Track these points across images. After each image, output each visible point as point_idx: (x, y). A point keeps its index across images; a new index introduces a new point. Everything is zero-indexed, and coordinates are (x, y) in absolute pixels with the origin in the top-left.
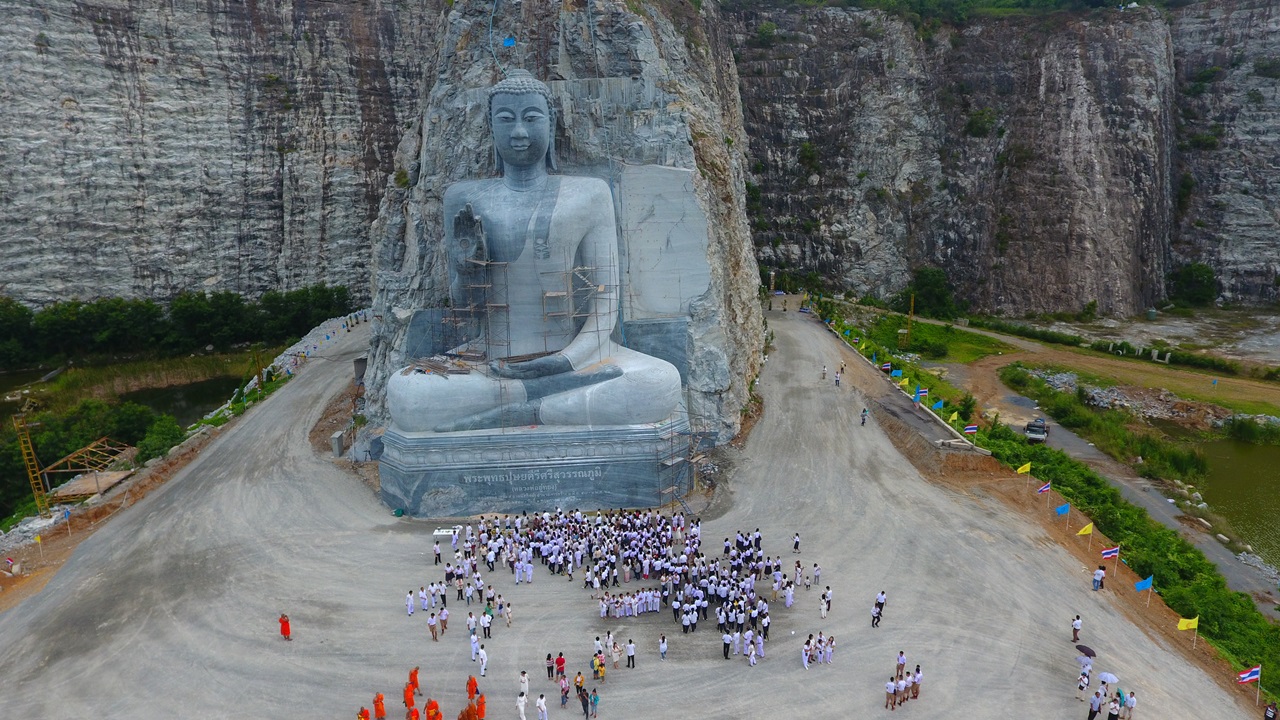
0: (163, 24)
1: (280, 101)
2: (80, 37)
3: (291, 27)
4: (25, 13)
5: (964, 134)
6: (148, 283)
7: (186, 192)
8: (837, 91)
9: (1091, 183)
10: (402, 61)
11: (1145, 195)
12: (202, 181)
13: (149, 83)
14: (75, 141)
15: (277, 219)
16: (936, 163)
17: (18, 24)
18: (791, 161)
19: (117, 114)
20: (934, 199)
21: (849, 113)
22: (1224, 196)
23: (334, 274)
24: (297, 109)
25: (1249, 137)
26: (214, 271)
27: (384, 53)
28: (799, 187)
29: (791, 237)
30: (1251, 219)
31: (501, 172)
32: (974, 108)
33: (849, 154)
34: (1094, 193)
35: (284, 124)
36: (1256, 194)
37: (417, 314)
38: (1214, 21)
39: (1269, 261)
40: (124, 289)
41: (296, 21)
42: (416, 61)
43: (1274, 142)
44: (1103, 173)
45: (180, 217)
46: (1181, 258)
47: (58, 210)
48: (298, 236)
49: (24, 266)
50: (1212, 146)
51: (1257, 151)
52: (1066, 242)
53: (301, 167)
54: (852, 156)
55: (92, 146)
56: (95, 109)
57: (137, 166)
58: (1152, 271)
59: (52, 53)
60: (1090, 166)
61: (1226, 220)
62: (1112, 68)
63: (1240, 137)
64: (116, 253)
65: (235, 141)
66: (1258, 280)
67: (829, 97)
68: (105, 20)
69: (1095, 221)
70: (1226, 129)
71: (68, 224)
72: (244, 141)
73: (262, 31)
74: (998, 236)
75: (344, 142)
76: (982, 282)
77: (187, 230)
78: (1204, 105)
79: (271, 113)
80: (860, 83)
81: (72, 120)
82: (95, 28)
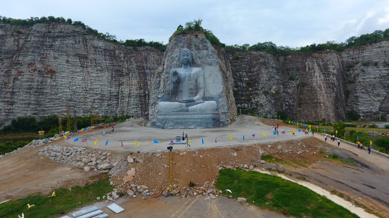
0: (94, 58)
1: (119, 75)
2: (76, 60)
3: (123, 59)
4: (64, 55)
5: (289, 80)
6: (86, 114)
7: (97, 94)
8: (255, 69)
9: (321, 90)
10: (149, 66)
11: (335, 92)
12: (100, 92)
13: (90, 70)
14: (73, 82)
15: (117, 101)
16: (282, 86)
17: (63, 57)
18: (244, 85)
19: (82, 77)
20: (282, 95)
21: (258, 74)
22: (358, 94)
23: (130, 113)
24: (123, 76)
25: (363, 80)
26: (101, 112)
27: (144, 64)
28: (247, 91)
29: (245, 102)
30: (366, 99)
31: (181, 67)
32: (291, 74)
33: (258, 83)
34: (322, 92)
35: (120, 80)
36: (366, 93)
37: (163, 96)
38: (350, 54)
39: (371, 109)
40: (81, 115)
41: (124, 58)
42: (152, 66)
43: (369, 81)
44: (324, 88)
45: (95, 100)
46: (349, 109)
47: (67, 97)
48: (122, 105)
49: (59, 109)
50: (354, 83)
51: (365, 83)
52: (316, 104)
53: (124, 89)
54: (259, 84)
55: (76, 83)
56: (78, 75)
57: (86, 88)
58: (340, 112)
59: (69, 63)
60: (321, 86)
61: (359, 100)
62: (324, 64)
63: (360, 80)
64: (79, 107)
65: (108, 83)
66: (369, 114)
67: (253, 71)
68: (81, 57)
69: (323, 99)
70: (357, 78)
71: (69, 100)
72: (111, 83)
73: (116, 60)
74: (299, 103)
75: (134, 84)
76: (295, 114)
77: (96, 103)
78: (350, 73)
79: (117, 77)
80: (261, 67)
81: (72, 78)
82: (79, 58)
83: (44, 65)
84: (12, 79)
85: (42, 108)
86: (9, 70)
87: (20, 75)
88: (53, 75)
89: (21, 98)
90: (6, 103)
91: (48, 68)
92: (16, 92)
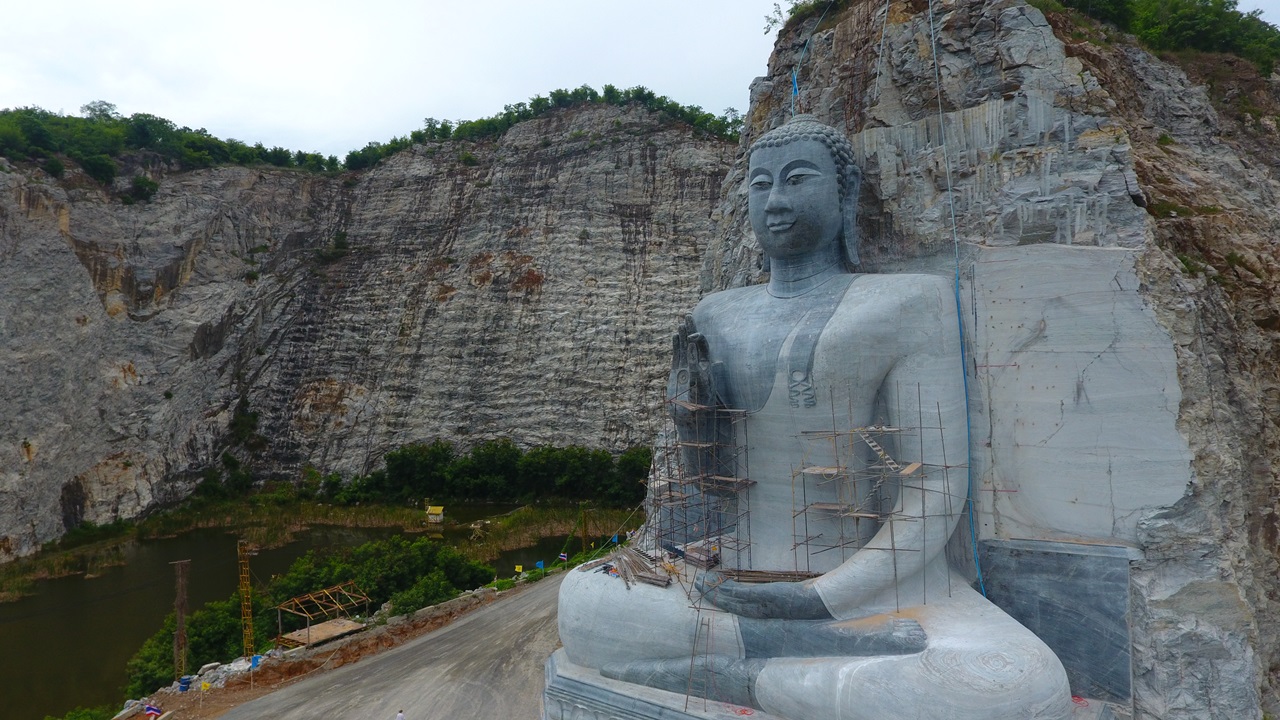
0: (672, 213)
2: (610, 229)
4: (578, 216)
6: (613, 436)
13: (652, 262)
14: (588, 312)
17: (572, 224)
19: (622, 289)
40: (593, 441)
45: (651, 377)
47: (562, 369)
49: (529, 414)
55: (598, 316)
57: (627, 332)
59: (588, 244)
64: (595, 407)
68: (631, 215)
71: (567, 380)
77: (654, 389)
81: (590, 295)
82: (623, 221)
83: (514, 258)
84: (423, 314)
85: (482, 410)
86: (421, 285)
87: (444, 299)
88: (531, 292)
89: (435, 375)
90: (394, 394)
91: (521, 268)
92: (425, 356)
